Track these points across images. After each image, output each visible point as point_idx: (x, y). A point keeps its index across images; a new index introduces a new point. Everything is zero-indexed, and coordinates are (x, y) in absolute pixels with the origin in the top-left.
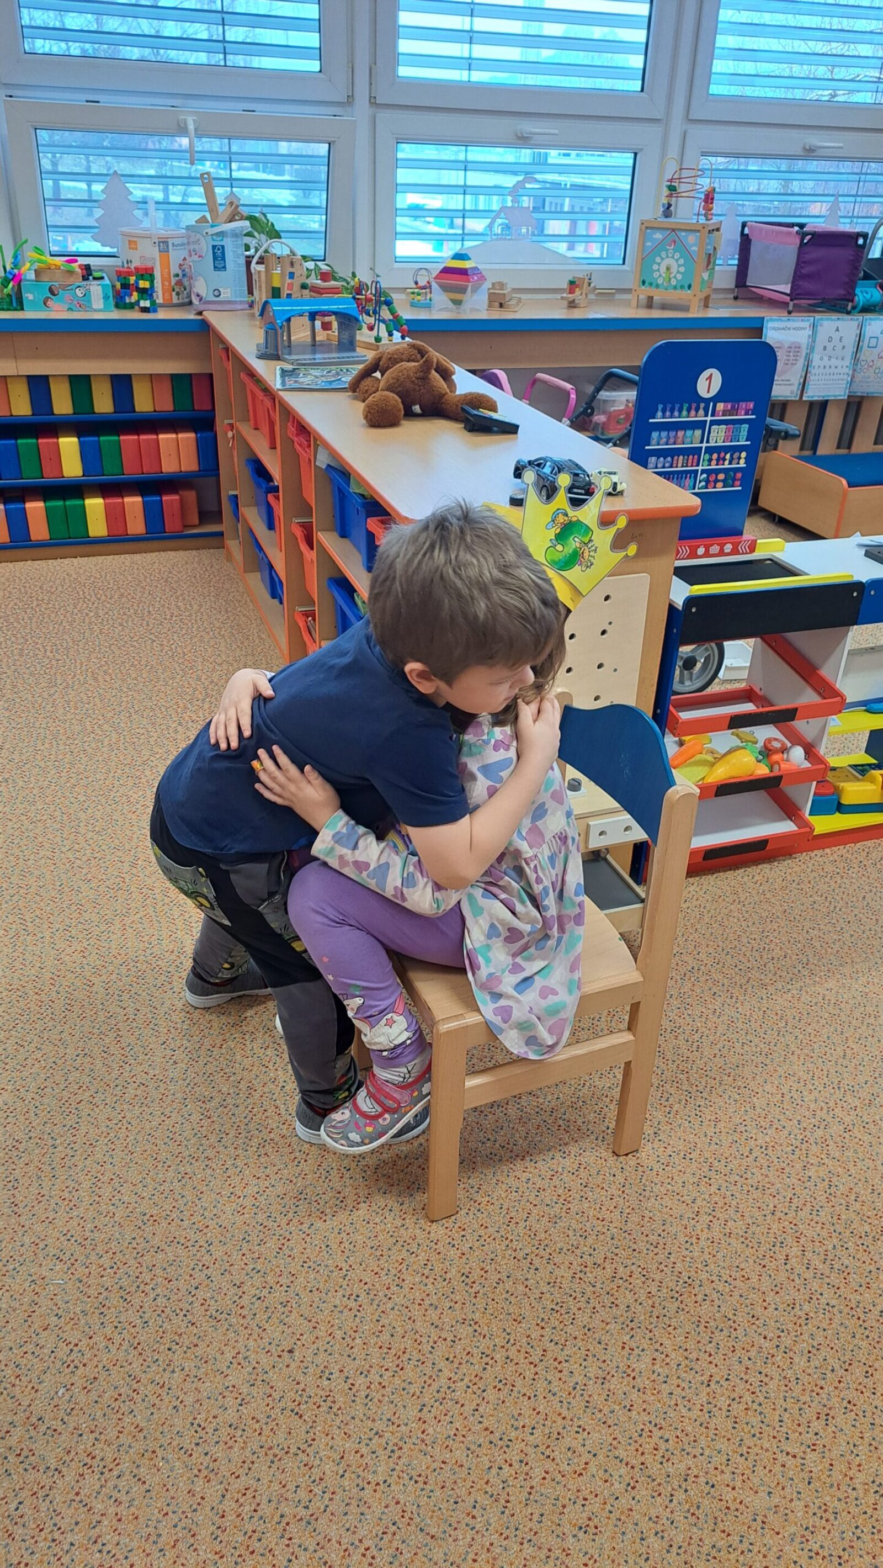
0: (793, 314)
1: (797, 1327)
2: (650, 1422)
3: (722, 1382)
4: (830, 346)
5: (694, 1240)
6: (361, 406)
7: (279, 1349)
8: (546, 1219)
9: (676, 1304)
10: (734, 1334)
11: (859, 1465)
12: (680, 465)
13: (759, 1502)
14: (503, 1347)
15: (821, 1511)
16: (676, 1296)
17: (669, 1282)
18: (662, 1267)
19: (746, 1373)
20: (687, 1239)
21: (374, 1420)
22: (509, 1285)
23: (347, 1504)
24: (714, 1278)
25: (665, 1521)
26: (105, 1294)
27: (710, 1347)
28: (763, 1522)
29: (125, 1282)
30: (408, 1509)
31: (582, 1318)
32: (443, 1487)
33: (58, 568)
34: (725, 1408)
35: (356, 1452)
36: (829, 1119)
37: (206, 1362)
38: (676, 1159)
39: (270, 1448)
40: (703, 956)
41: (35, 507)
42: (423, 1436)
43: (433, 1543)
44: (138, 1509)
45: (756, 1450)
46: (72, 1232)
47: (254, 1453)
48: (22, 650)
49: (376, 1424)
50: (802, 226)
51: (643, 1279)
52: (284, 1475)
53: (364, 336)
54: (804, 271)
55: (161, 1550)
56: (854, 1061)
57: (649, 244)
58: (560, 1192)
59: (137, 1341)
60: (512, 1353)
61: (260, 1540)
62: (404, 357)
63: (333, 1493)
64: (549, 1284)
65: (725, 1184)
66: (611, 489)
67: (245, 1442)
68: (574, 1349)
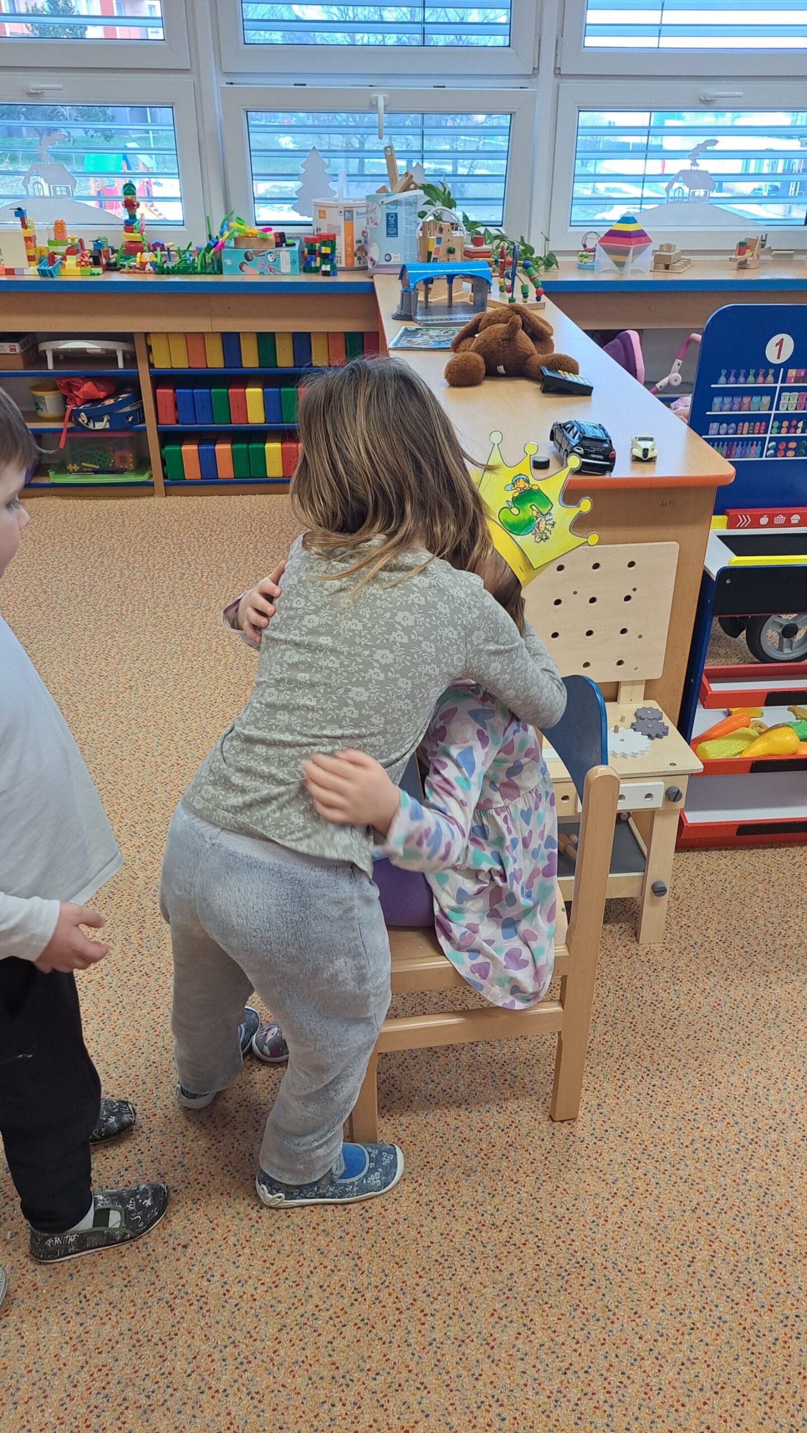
1: (679, 1335)
2: (493, 1397)
3: (581, 1374)
5: (602, 1221)
7: (176, 1242)
8: (461, 1170)
9: (561, 1283)
10: (610, 1326)
12: (745, 431)
14: (376, 1287)
17: (562, 1259)
18: (559, 1242)
19: (608, 1370)
20: (594, 1218)
21: (235, 1329)
22: (403, 1227)
23: (185, 1404)
24: (609, 1265)
27: (580, 1336)
30: (238, 1422)
31: (463, 1276)
32: (274, 1410)
33: (237, 503)
34: (574, 1400)
35: (209, 1356)
36: (789, 1124)
38: (611, 1135)
39: (137, 1333)
41: (223, 449)
42: (273, 1356)
44: (9, 1360)
47: (121, 1334)
48: (183, 574)
49: (236, 1334)
51: (536, 1250)
52: (139, 1361)
55: (15, 1403)
58: (484, 1146)
60: (383, 1296)
61: (98, 1417)
62: (501, 319)
63: (175, 1390)
64: (442, 1234)
65: (653, 1170)
66: (640, 454)
67: (117, 1322)
68: (444, 1305)
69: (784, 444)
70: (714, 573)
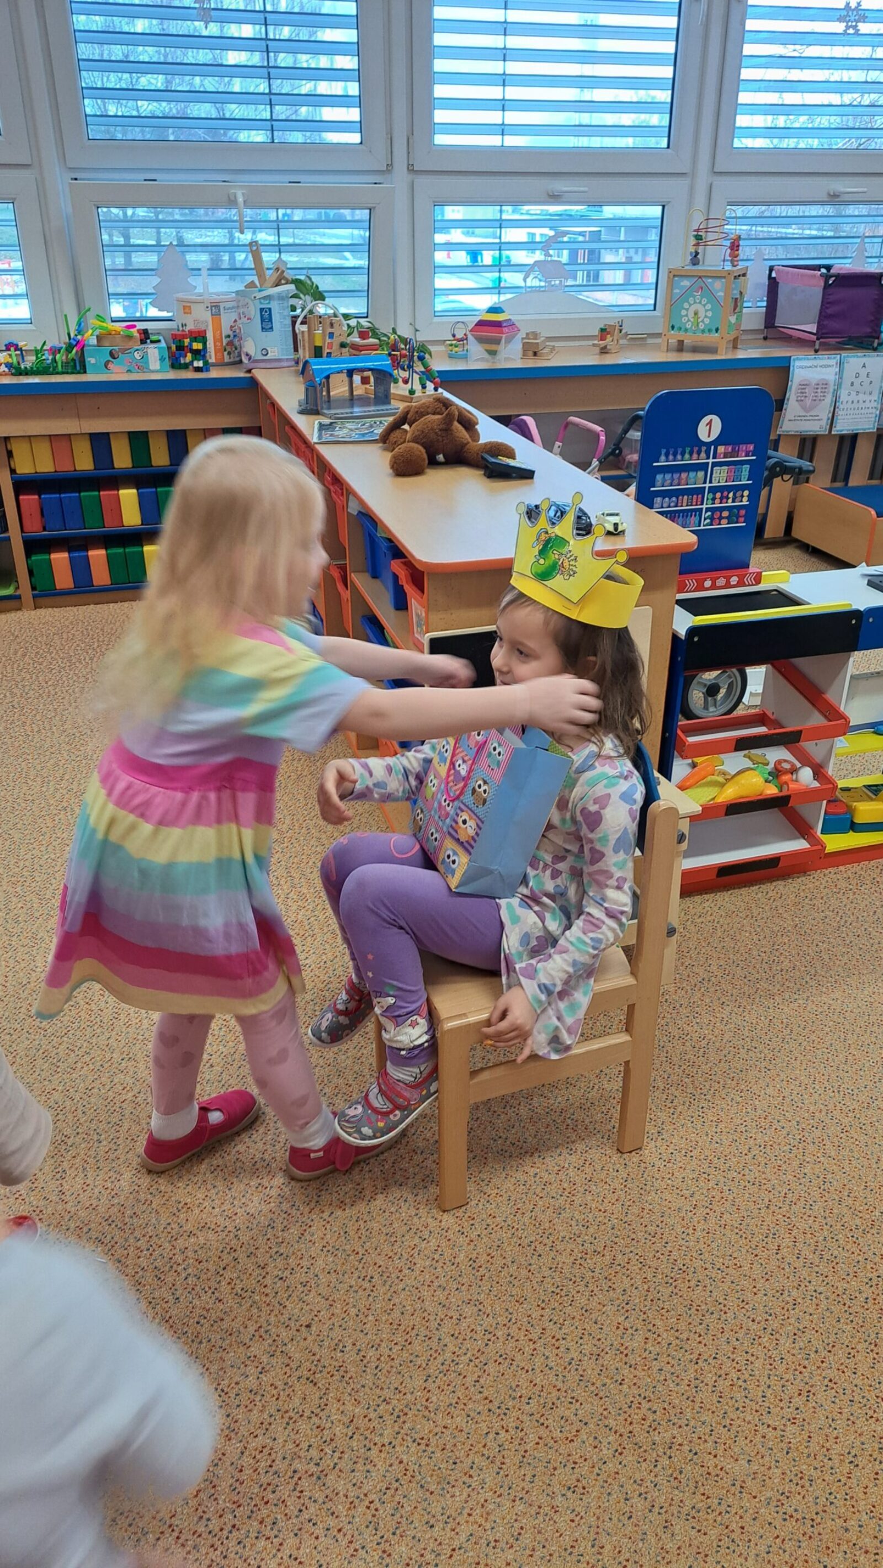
0: (820, 353)
1: (784, 1312)
2: (640, 1395)
3: (710, 1360)
4: (857, 382)
5: (691, 1231)
6: (389, 455)
7: (298, 1324)
8: (551, 1210)
9: (670, 1289)
10: (724, 1317)
11: (837, 1438)
12: (685, 504)
13: (739, 1469)
14: (505, 1325)
15: (798, 1478)
16: (670, 1282)
17: (665, 1269)
18: (658, 1255)
19: (733, 1353)
20: (683, 1229)
21: (382, 1389)
22: (513, 1269)
23: (355, 1463)
24: (707, 1265)
25: (648, 1484)
26: (141, 1273)
27: (700, 1329)
28: (742, 1487)
29: (159, 1263)
30: (411, 1468)
31: (582, 1300)
32: (443, 1449)
33: (118, 611)
34: (711, 1383)
35: (365, 1417)
36: (827, 1121)
37: (230, 1335)
38: (678, 1156)
39: (287, 1412)
40: (714, 968)
41: (97, 555)
42: (427, 1404)
43: (433, 1498)
45: (738, 1422)
46: (114, 1218)
47: (271, 1416)
49: (384, 1392)
50: (828, 268)
51: (640, 1266)
52: (298, 1436)
53: (399, 389)
54: (829, 311)
56: (856, 1066)
57: (677, 291)
58: (566, 1185)
59: (168, 1315)
60: (513, 1330)
61: (274, 1492)
62: (430, 410)
63: (342, 1453)
64: (551, 1269)
65: (722, 1180)
66: (611, 529)
67: (263, 1406)
68: (572, 1328)
69: (718, 513)
70: (682, 632)
